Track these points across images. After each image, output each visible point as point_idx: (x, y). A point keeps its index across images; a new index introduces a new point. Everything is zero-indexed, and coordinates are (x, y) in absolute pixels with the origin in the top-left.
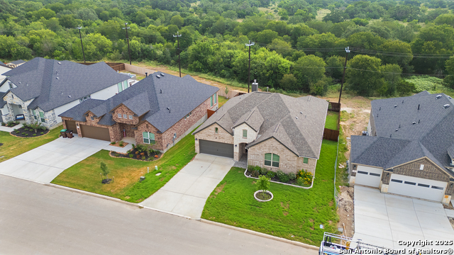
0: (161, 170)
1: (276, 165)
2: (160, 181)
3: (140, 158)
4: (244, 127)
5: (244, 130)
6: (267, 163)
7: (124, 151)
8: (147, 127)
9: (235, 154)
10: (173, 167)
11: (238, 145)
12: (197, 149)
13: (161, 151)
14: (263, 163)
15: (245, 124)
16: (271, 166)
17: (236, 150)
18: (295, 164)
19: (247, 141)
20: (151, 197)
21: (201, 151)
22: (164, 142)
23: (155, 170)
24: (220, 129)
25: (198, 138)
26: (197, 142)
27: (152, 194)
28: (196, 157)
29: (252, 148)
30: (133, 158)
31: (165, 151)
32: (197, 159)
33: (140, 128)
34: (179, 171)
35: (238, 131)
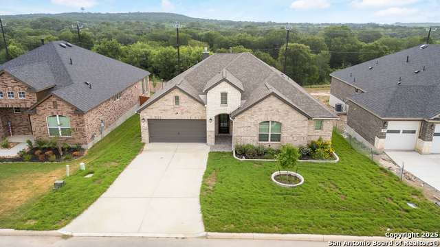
0: (91, 169)
1: (277, 138)
2: (96, 184)
3: (46, 159)
4: (224, 87)
5: (222, 94)
6: (263, 137)
7: (13, 153)
8: (55, 105)
9: (208, 134)
10: (113, 164)
11: (214, 119)
12: (145, 135)
13: (83, 146)
14: (257, 138)
15: (224, 84)
16: (269, 142)
17: (211, 127)
18: (305, 132)
19: (227, 110)
20: (86, 214)
21: (153, 139)
22: (89, 130)
23: (81, 171)
24: (183, 97)
25: (147, 117)
26: (144, 125)
27: (87, 207)
28: (145, 147)
29: (240, 116)
30: (31, 160)
31: (90, 145)
32: (149, 151)
33: (40, 110)
34: (125, 167)
35: (213, 97)
